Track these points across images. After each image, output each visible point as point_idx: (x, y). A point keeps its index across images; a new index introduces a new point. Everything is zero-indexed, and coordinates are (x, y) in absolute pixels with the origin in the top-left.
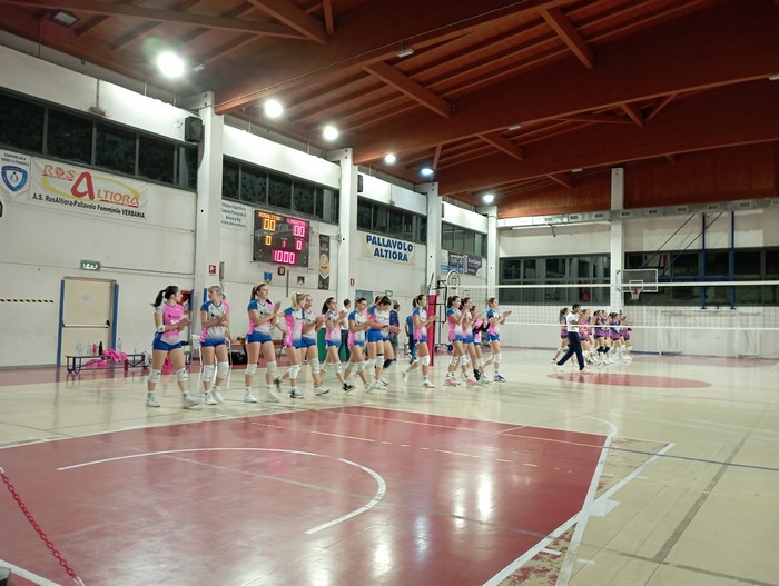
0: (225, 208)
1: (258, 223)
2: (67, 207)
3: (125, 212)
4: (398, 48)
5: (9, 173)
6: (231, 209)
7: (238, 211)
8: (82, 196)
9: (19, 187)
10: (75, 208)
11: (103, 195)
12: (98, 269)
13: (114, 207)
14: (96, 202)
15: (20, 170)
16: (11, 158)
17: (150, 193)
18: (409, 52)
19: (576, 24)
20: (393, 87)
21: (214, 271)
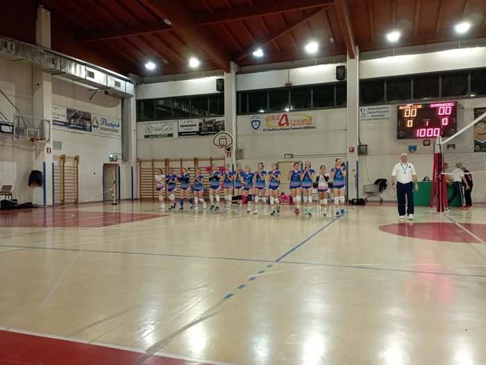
0: (370, 111)
1: (400, 113)
3: (305, 128)
5: (254, 123)
6: (375, 111)
7: (382, 110)
9: (258, 128)
10: (281, 131)
12: (292, 157)
15: (258, 121)
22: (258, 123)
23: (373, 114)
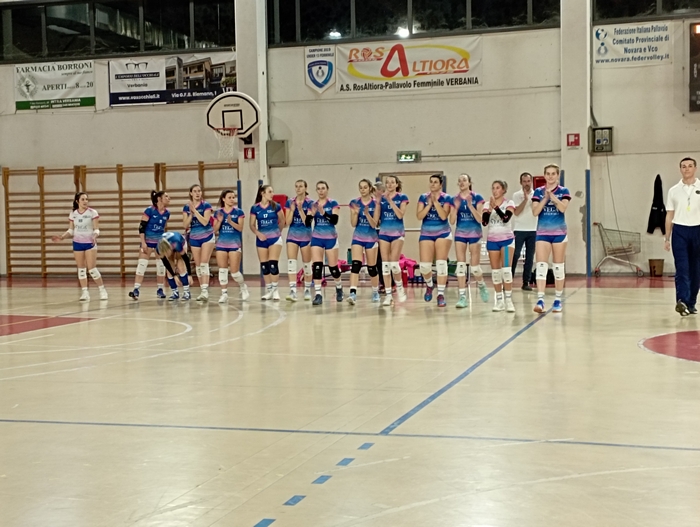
2: (378, 92)
5: (315, 69)
7: (651, 35)
8: (396, 72)
9: (326, 82)
14: (412, 77)
15: (324, 63)
17: (486, 47)
21: (577, 143)
22: (325, 68)
23: (629, 46)
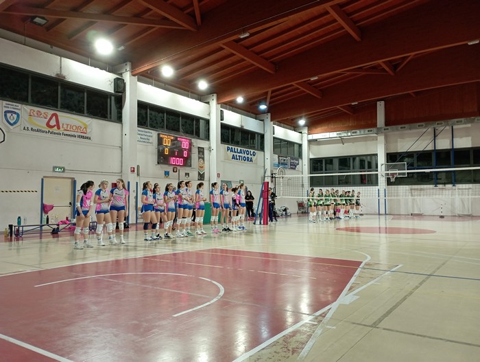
0: (140, 133)
1: (160, 141)
2: (44, 134)
3: (79, 136)
4: (240, 33)
5: (9, 115)
6: (143, 133)
7: (148, 134)
8: (53, 127)
9: (15, 123)
10: (49, 135)
11: (65, 126)
12: (63, 171)
13: (72, 133)
14: (61, 131)
15: (15, 113)
16: (10, 106)
17: (94, 125)
18: (247, 35)
19: (349, 15)
20: (239, 56)
21: (134, 171)
22: (15, 116)
23: (142, 137)
